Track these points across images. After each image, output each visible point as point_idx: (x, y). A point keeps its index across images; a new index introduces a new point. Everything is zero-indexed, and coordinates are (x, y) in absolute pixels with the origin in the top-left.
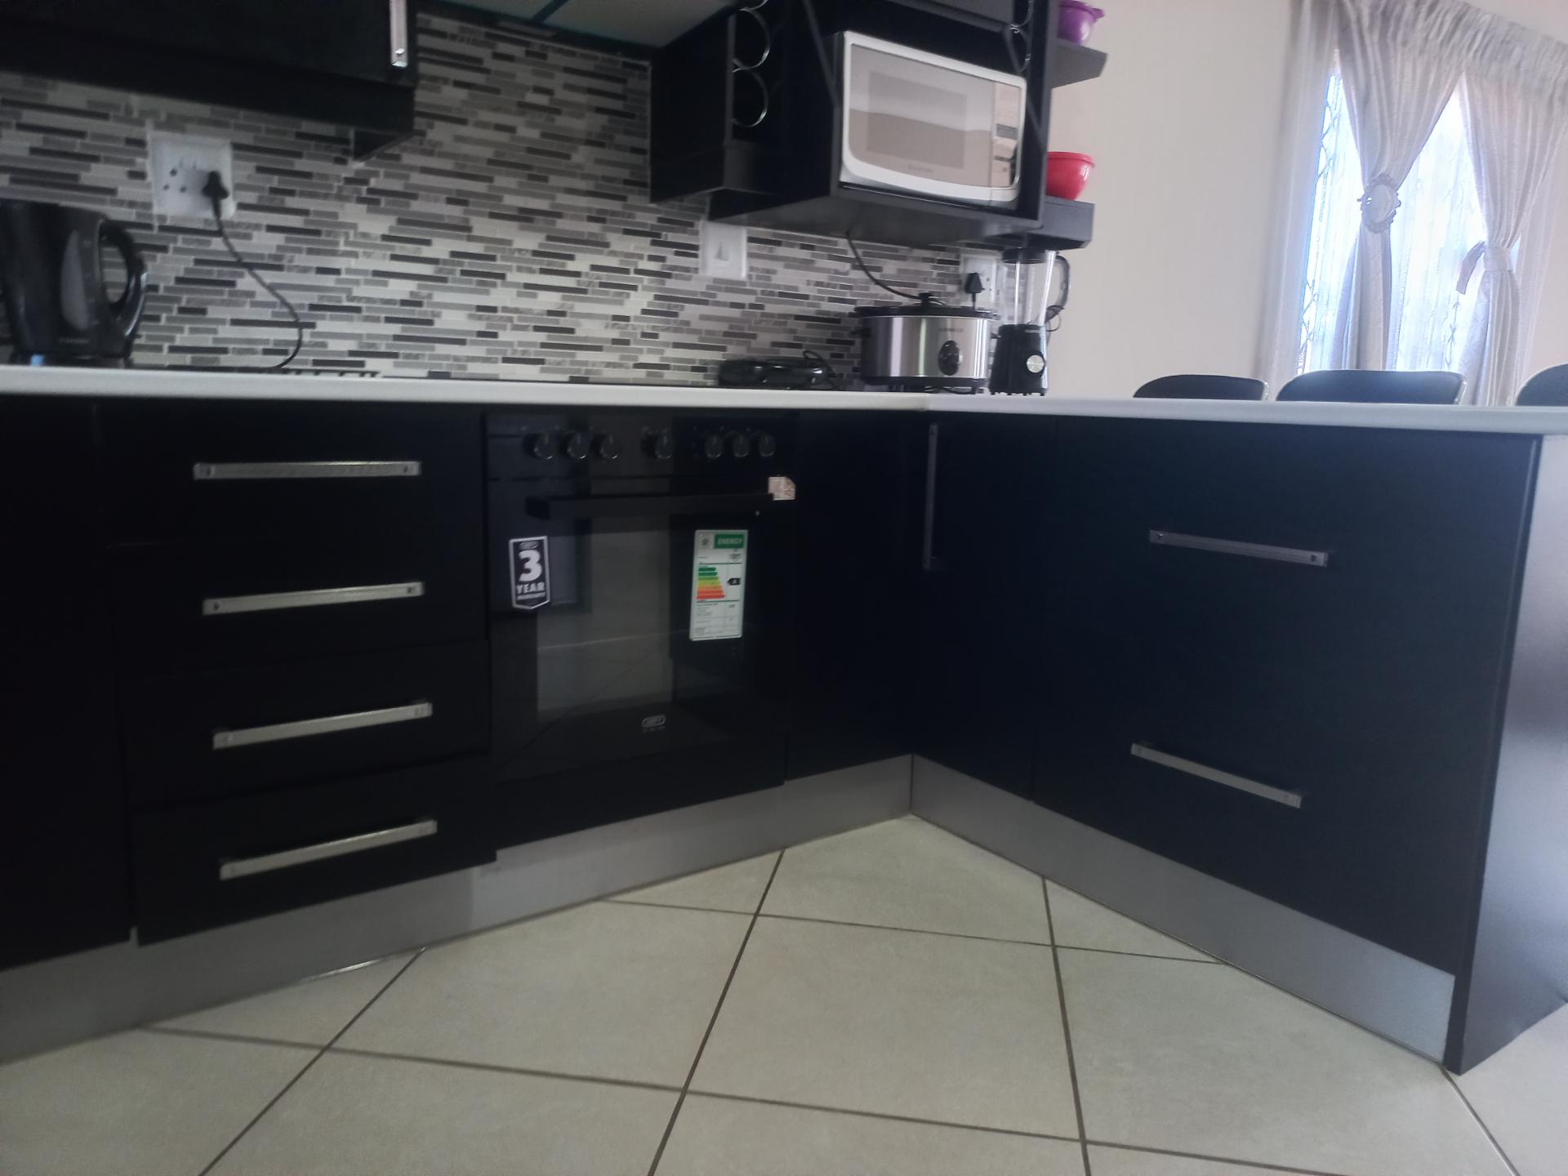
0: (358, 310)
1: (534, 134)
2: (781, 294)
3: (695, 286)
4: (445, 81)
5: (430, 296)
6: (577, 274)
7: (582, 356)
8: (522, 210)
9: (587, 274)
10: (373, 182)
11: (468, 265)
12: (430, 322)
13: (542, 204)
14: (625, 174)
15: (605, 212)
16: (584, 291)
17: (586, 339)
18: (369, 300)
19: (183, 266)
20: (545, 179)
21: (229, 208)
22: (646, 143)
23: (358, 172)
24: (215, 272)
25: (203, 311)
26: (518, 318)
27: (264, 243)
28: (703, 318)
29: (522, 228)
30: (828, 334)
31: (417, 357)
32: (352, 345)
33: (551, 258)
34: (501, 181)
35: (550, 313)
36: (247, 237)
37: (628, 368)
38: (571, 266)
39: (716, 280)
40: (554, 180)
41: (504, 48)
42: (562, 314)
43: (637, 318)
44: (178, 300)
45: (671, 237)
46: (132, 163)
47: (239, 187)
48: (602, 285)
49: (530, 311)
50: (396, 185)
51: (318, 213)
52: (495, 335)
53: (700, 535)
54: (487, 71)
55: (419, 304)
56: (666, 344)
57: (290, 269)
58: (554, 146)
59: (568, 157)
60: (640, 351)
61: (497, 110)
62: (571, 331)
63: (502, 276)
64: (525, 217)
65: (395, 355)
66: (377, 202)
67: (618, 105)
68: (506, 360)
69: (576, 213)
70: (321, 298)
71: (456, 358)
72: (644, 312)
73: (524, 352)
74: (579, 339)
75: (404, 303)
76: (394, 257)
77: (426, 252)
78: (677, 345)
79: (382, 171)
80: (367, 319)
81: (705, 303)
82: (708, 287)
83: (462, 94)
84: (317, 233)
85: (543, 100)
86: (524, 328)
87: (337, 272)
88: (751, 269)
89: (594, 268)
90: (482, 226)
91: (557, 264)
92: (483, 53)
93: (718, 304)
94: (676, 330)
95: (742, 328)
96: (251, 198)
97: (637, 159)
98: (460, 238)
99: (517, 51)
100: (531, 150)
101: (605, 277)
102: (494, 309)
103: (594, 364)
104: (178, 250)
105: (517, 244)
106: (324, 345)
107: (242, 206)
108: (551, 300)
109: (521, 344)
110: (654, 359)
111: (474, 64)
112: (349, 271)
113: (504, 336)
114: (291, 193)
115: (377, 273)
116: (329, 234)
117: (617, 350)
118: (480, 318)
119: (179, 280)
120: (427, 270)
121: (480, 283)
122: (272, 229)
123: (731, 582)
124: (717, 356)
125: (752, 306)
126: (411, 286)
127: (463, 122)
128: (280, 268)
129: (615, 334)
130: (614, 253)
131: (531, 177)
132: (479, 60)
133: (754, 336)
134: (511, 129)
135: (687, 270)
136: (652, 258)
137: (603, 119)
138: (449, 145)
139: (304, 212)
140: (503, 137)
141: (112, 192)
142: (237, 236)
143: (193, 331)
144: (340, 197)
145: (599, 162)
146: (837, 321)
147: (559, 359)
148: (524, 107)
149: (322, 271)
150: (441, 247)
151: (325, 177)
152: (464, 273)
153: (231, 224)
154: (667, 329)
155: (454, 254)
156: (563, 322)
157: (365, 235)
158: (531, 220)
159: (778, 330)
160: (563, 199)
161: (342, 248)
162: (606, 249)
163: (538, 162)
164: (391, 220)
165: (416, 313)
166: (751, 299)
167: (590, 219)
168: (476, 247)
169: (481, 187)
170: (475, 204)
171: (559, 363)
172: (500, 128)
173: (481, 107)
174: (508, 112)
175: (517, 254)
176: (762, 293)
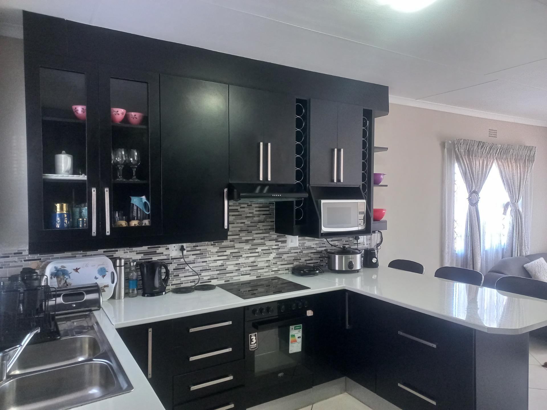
0: (210, 269)
1: (249, 223)
2: (307, 248)
3: (286, 250)
5: (226, 263)
6: (258, 252)
7: (259, 271)
8: (246, 240)
9: (261, 252)
11: (234, 255)
12: (226, 269)
13: (251, 238)
14: (269, 227)
15: (265, 237)
16: (260, 256)
18: (213, 267)
19: (175, 266)
20: (251, 232)
21: (185, 252)
22: (274, 220)
24: (181, 266)
25: (178, 275)
26: (244, 265)
27: (192, 258)
28: (288, 257)
29: (246, 244)
30: (319, 256)
31: (222, 278)
32: (209, 278)
33: (252, 250)
34: (241, 235)
35: (252, 262)
36: (188, 257)
39: (291, 248)
40: (253, 232)
41: (242, 206)
42: (255, 262)
43: (272, 260)
44: (174, 274)
45: (280, 240)
46: (167, 246)
47: (187, 248)
48: (264, 254)
49: (248, 263)
51: (202, 250)
52: (240, 270)
53: (291, 327)
54: (239, 211)
55: (223, 266)
56: (279, 265)
57: (196, 263)
58: (253, 224)
59: (256, 226)
60: (273, 268)
61: (241, 219)
62: (257, 265)
63: (241, 256)
64: (247, 241)
65: (218, 278)
67: (268, 212)
68: (242, 275)
69: (258, 238)
70: (203, 268)
71: (231, 277)
72: (274, 258)
74: (259, 267)
75: (220, 266)
76: (218, 256)
77: (225, 253)
78: (281, 265)
80: (212, 271)
81: (289, 253)
82: (289, 250)
83: (234, 217)
84: (203, 254)
85: (251, 215)
86: (246, 267)
87: (206, 262)
88: (299, 243)
89: (262, 250)
90: (237, 245)
91: (254, 251)
92: (238, 208)
93: (291, 253)
94: (281, 261)
95: (298, 258)
96: (189, 249)
97: (272, 224)
98: (232, 249)
99: (246, 206)
100: (248, 227)
101: (265, 252)
102: (239, 264)
103: (262, 272)
104: (174, 263)
105: (245, 248)
106: (203, 278)
107: (187, 251)
108: (252, 259)
109: (245, 271)
110: (276, 269)
111: (236, 210)
112: (209, 261)
113: (242, 270)
114: (197, 246)
115: (214, 260)
116: (205, 253)
117: (267, 268)
118: (236, 266)
119: (174, 269)
120: (225, 257)
121: (237, 258)
122: (193, 255)
123: (298, 338)
124: (292, 266)
125: (299, 252)
126: (222, 262)
127: (234, 223)
128: (194, 263)
129: (267, 265)
130: (267, 246)
131: (248, 232)
133: (300, 259)
134: (244, 223)
135: (284, 246)
136: (275, 245)
137: (264, 216)
139: (200, 250)
140: (242, 225)
141: (162, 253)
142: (186, 258)
143: (176, 280)
145: (263, 226)
146: (322, 252)
147: (254, 273)
148: (247, 217)
149: (203, 262)
150: (228, 252)
152: (233, 257)
153: (185, 255)
154: (279, 261)
155: (231, 253)
156: (255, 264)
157: (212, 252)
158: (248, 242)
159: (306, 257)
160: (255, 236)
161: (207, 256)
162: (265, 245)
163: (250, 228)
164: (218, 248)
165: (222, 268)
166: (300, 250)
167: (261, 239)
168: (236, 251)
169: (237, 237)
170: (236, 241)
171: (254, 274)
172: (242, 223)
173: (237, 219)
174: (243, 219)
175: (245, 250)
176: (302, 249)
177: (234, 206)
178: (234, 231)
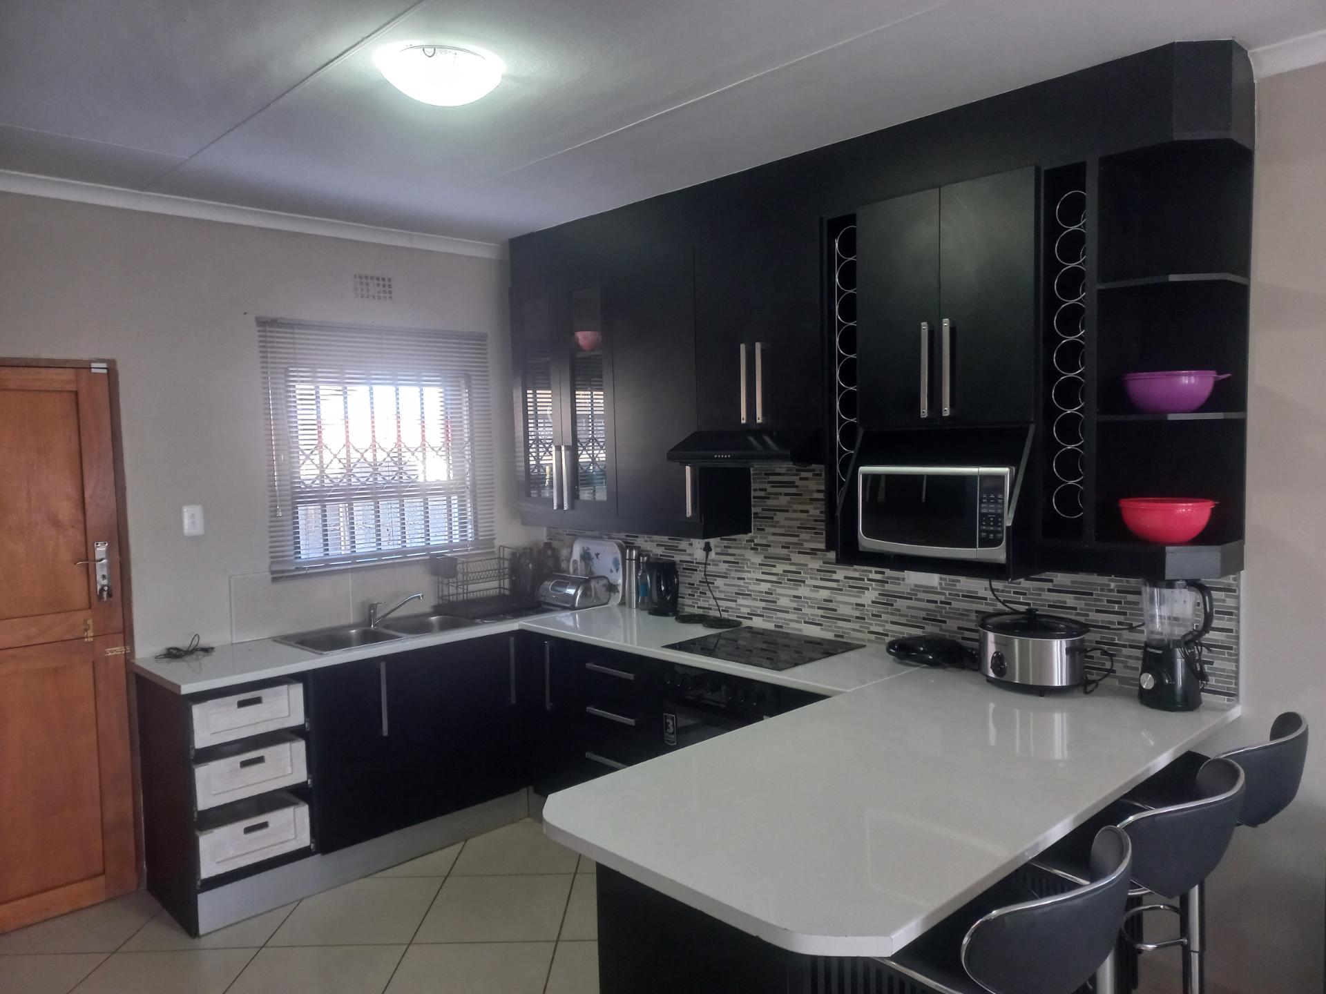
0: (750, 595)
1: (817, 512)
2: (964, 596)
3: (903, 589)
4: (780, 494)
5: (776, 590)
6: (837, 581)
7: (840, 623)
8: (812, 549)
9: (842, 581)
10: (756, 541)
11: (790, 576)
12: (776, 602)
16: (841, 590)
17: (842, 615)
18: (754, 591)
19: (701, 577)
21: (712, 555)
23: (751, 537)
26: (809, 602)
27: (722, 568)
29: (812, 558)
31: (770, 617)
32: (748, 610)
33: (825, 574)
35: (825, 600)
36: (717, 565)
37: (865, 633)
38: (835, 577)
39: (916, 586)
41: (804, 474)
42: (831, 601)
43: (869, 606)
44: (699, 589)
46: (690, 540)
47: (716, 546)
48: (850, 587)
49: (816, 599)
50: (764, 542)
51: (739, 555)
52: (801, 610)
54: (797, 487)
55: (772, 594)
56: (887, 621)
57: (730, 578)
60: (871, 624)
61: (801, 503)
62: (835, 610)
63: (804, 582)
64: (812, 552)
65: (763, 616)
66: (757, 549)
68: (805, 622)
71: (785, 619)
72: (873, 602)
73: (813, 619)
74: (839, 615)
75: (766, 593)
76: (763, 573)
77: (774, 570)
78: (892, 623)
79: (759, 536)
80: (754, 599)
81: (911, 599)
82: (911, 590)
83: (788, 498)
84: (738, 563)
86: (813, 607)
87: (744, 579)
88: (941, 579)
89: (846, 578)
90: (796, 558)
91: (828, 576)
92: (796, 478)
93: (918, 600)
95: (936, 616)
96: (719, 550)
98: (786, 564)
99: (809, 475)
101: (851, 582)
102: (800, 597)
103: (846, 629)
104: (699, 571)
105: (810, 566)
106: (740, 609)
107: (717, 554)
108: (824, 594)
109: (812, 615)
110: (880, 630)
111: (791, 484)
112: (748, 579)
113: (805, 610)
114: (730, 547)
115: (757, 580)
116: (742, 563)
117: (858, 622)
118: (794, 601)
119: (700, 582)
120: (774, 578)
121: (794, 585)
122: (725, 562)
125: (942, 602)
126: (769, 585)
127: (787, 511)
128: (727, 577)
129: (858, 614)
130: (856, 570)
131: (816, 533)
132: (794, 483)
133: (945, 622)
134: (807, 512)
135: (898, 579)
136: (877, 572)
138: (783, 522)
139: (734, 555)
140: (804, 515)
141: (685, 551)
142: (714, 565)
143: (703, 601)
144: (745, 548)
147: (830, 624)
149: (739, 579)
150: (779, 569)
151: (740, 540)
152: (789, 580)
153: (713, 561)
155: (784, 571)
156: (831, 605)
157: (753, 564)
158: (816, 554)
159: (962, 620)
161: (746, 569)
164: (762, 557)
165: (770, 598)
168: (793, 568)
169: (794, 540)
170: (792, 548)
171: (829, 626)
172: (802, 511)
173: (795, 503)
174: (805, 504)
175: (810, 571)
176: (950, 594)
177: (787, 475)
178: (789, 527)
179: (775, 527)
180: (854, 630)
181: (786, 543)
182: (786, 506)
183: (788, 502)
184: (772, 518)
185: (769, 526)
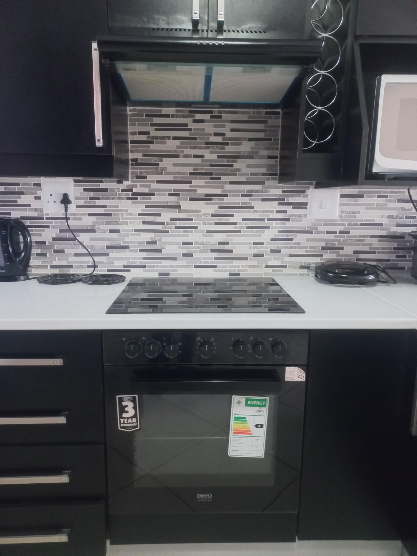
0: (128, 247)
1: (214, 157)
2: (362, 225)
3: (304, 224)
4: (169, 138)
5: (160, 239)
6: (235, 224)
7: (236, 263)
8: (206, 195)
9: (240, 223)
10: (135, 190)
11: (178, 223)
12: (160, 251)
13: (219, 191)
14: (264, 170)
15: (252, 191)
16: (239, 231)
17: (239, 255)
18: (132, 242)
19: (55, 233)
20: (219, 179)
21: (72, 208)
22: (278, 153)
23: (127, 186)
24: (67, 235)
25: (63, 251)
26: (203, 247)
27: (88, 221)
28: (308, 240)
29: (206, 204)
30: (395, 245)
31: (154, 266)
34: (196, 182)
35: (220, 243)
36: (80, 219)
37: (262, 268)
38: (232, 220)
39: (317, 220)
40: (224, 178)
41: (198, 116)
42: (227, 243)
43: (267, 243)
45: (291, 200)
46: (36, 193)
47: (77, 198)
48: (249, 228)
49: (210, 243)
50: (146, 190)
51: (110, 206)
52: (191, 255)
53: (235, 399)
54: (190, 130)
55: (155, 243)
56: (285, 255)
57: (98, 231)
58: (225, 161)
59: (232, 166)
60: (270, 259)
61: (195, 148)
62: (231, 251)
64: (208, 198)
65: (144, 266)
66: (137, 199)
67: (261, 135)
68: (196, 266)
69: (235, 193)
70: (111, 243)
71: (172, 267)
72: (272, 239)
73: (205, 262)
74: (235, 255)
75: (148, 243)
76: (144, 223)
77: (158, 219)
78: (291, 255)
79: (138, 184)
80: (132, 251)
81: (311, 232)
82: (312, 224)
83: (178, 143)
84: (110, 215)
85: (219, 139)
86: (206, 251)
87: (118, 231)
88: (342, 212)
89: (244, 220)
90: (186, 205)
91: (224, 219)
92: (188, 121)
93: (319, 232)
94: (291, 248)
95: (335, 244)
96: (82, 203)
97: (273, 162)
98: (175, 211)
99: (207, 117)
100: (211, 165)
101: (250, 223)
102: (191, 243)
103: (243, 267)
104: (53, 227)
105: (203, 212)
107: (78, 206)
108: (222, 237)
109: (203, 259)
110: (278, 263)
111: (183, 127)
112: (123, 231)
113: (196, 255)
114: (98, 199)
115: (136, 231)
116: (115, 215)
117: (256, 259)
118: (184, 248)
119: (54, 239)
120: (159, 227)
121: (184, 232)
122: (90, 215)
123: (257, 426)
124: (318, 260)
125: (341, 232)
126: (152, 235)
127: (178, 156)
128: (94, 231)
129: (255, 251)
130: (256, 211)
131: (211, 179)
132: (186, 125)
133: (342, 248)
134: (202, 156)
135: (300, 216)
136: (278, 212)
137: (253, 143)
138: (170, 169)
139: (105, 206)
140: (198, 161)
141: (29, 206)
142: (76, 219)
143: (59, 259)
144: (120, 198)
145: (249, 166)
147: (224, 265)
148: (209, 144)
149: (111, 231)
150: (166, 216)
151: (113, 190)
152: (176, 227)
153: (74, 215)
154: (286, 248)
155: (172, 219)
156: (226, 247)
157: (130, 214)
158: (211, 200)
159: (359, 245)
160: (228, 187)
161: (121, 220)
162: (251, 210)
163: (216, 170)
164: (143, 206)
165: (154, 247)
166: (342, 228)
167: (243, 196)
168: (183, 215)
169: (186, 186)
170: (183, 195)
171: (224, 267)
172: (195, 156)
173: (186, 148)
174: (200, 148)
175: (203, 217)
176: (349, 224)
177: (177, 117)
178: (179, 173)
179: (161, 174)
180: (250, 267)
181: (174, 190)
182: (175, 151)
183: (178, 147)
184: (158, 165)
185: (153, 173)
